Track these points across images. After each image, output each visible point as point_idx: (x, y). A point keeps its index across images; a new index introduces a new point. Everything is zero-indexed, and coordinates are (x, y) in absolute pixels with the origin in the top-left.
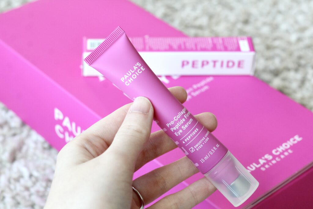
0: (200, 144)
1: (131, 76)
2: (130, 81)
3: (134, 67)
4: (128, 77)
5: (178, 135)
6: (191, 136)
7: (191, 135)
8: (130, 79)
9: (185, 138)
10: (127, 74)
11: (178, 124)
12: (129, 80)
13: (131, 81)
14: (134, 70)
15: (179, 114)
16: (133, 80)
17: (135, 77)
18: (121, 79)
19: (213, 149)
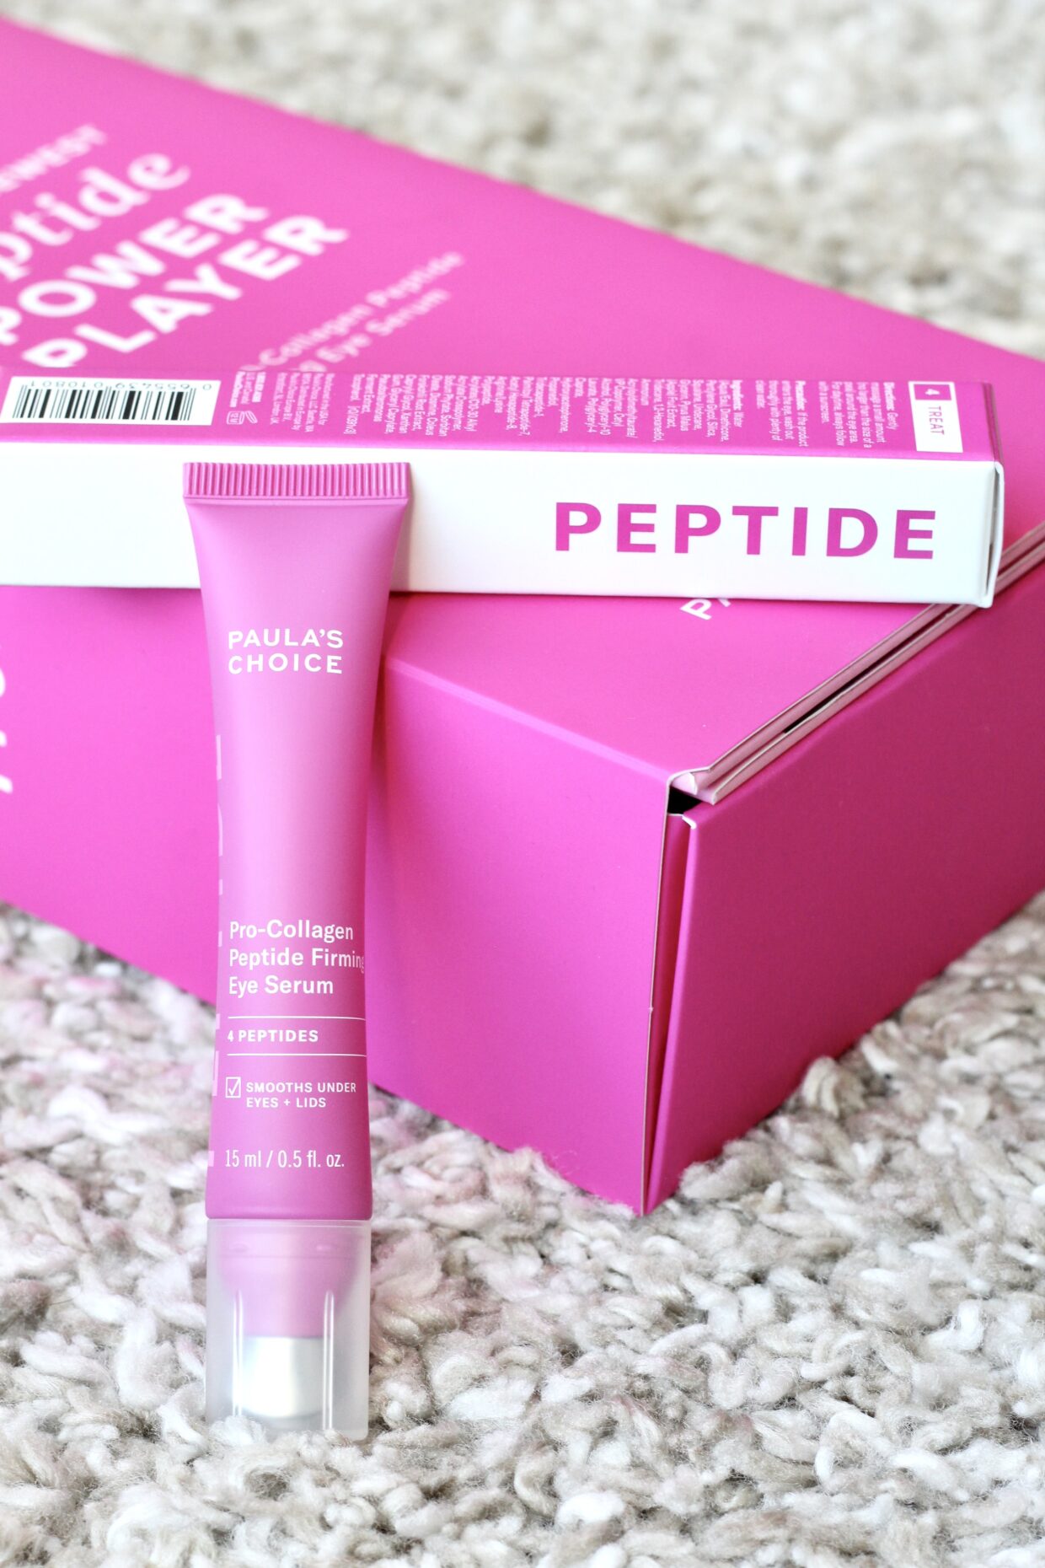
0: (275, 1094)
1: (269, 652)
2: (250, 662)
3: (311, 632)
4: (258, 644)
5: (235, 992)
6: (269, 1035)
7: (273, 1032)
8: (255, 658)
9: (246, 1025)
10: (266, 632)
11: (265, 953)
12: (250, 657)
13: (255, 667)
14: (300, 640)
15: (301, 922)
16: (261, 669)
17: (279, 664)
18: (231, 634)
19: (304, 1156)
